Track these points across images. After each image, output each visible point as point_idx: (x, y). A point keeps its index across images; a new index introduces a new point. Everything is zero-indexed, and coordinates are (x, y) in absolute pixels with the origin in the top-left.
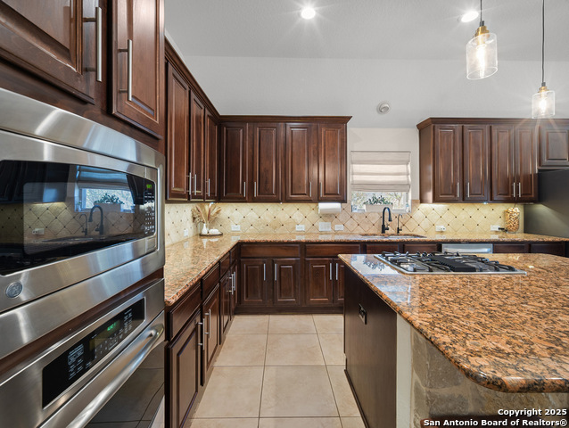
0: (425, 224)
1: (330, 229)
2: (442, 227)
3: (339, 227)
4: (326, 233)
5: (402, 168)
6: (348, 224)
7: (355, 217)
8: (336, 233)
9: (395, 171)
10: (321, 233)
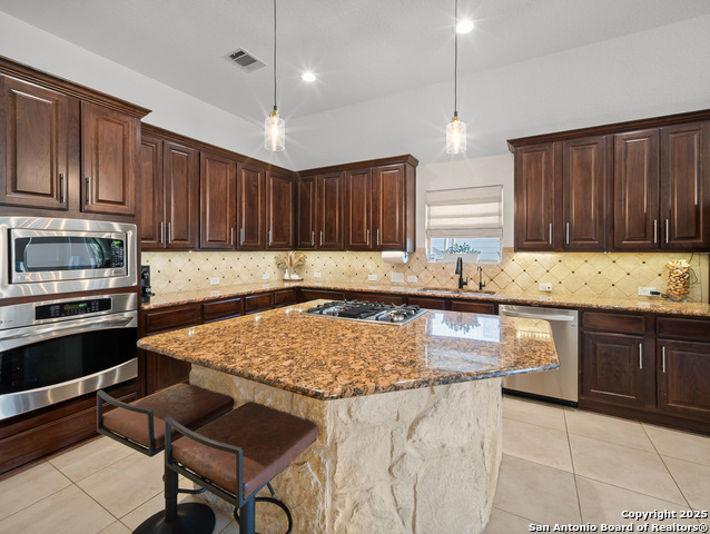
0: (522, 280)
1: (402, 281)
2: (550, 285)
3: (412, 279)
4: (398, 285)
5: (493, 207)
6: (422, 275)
7: (430, 268)
8: (409, 285)
9: (484, 212)
10: (393, 284)
